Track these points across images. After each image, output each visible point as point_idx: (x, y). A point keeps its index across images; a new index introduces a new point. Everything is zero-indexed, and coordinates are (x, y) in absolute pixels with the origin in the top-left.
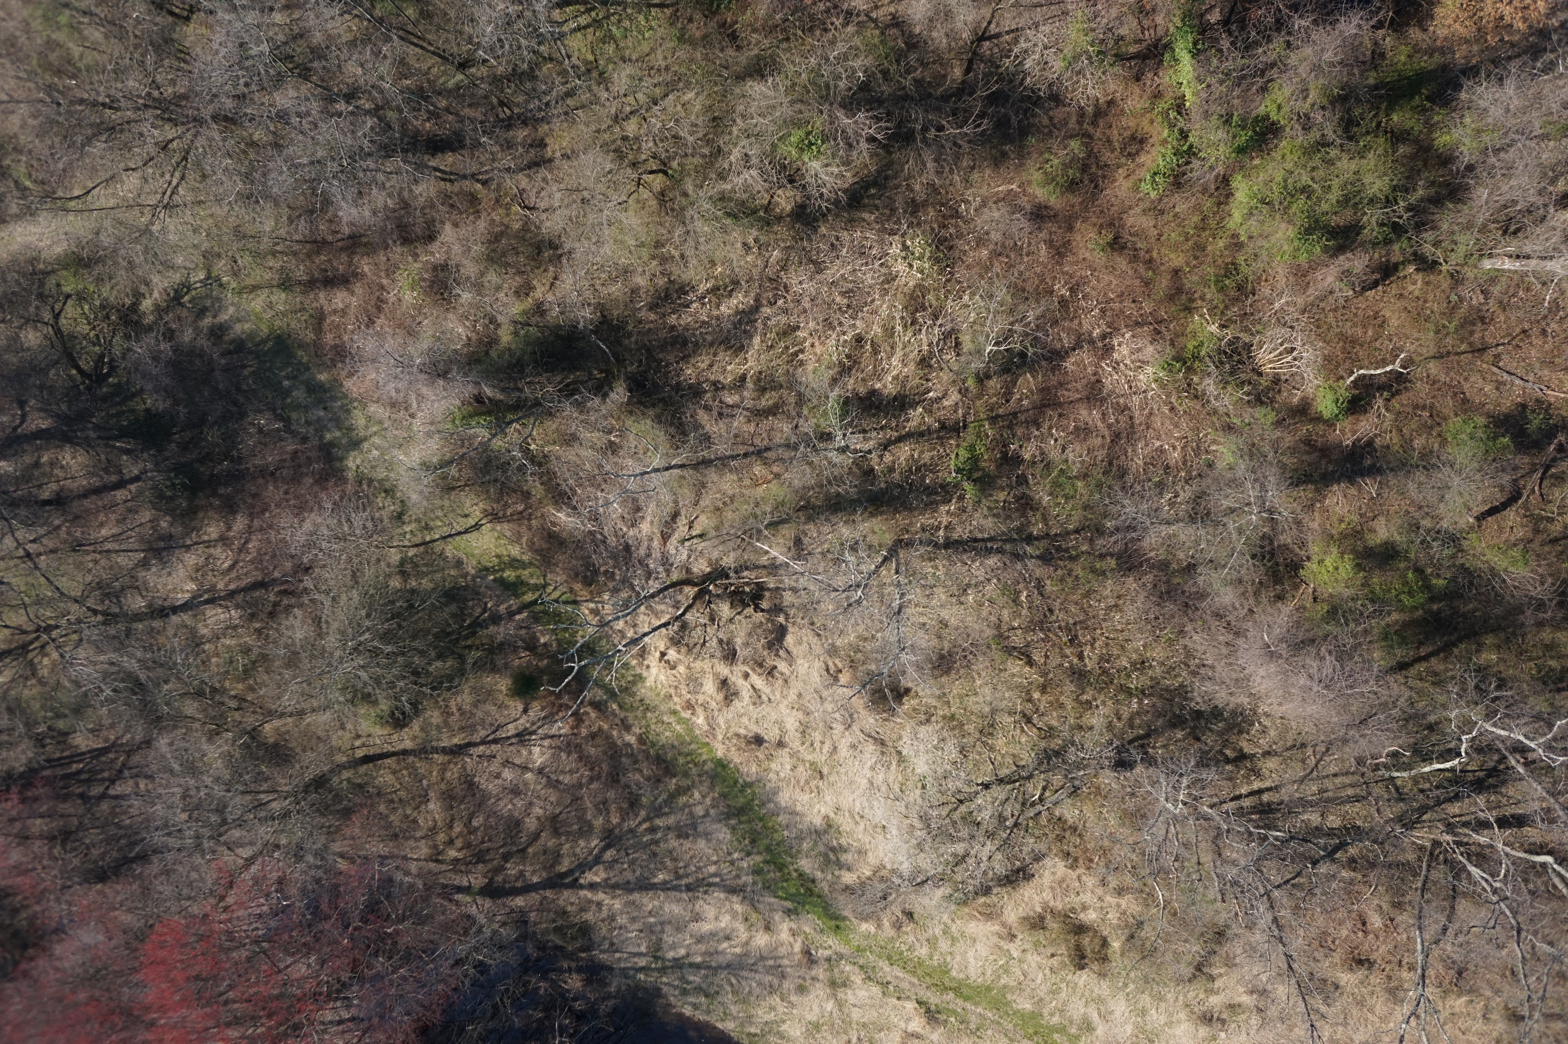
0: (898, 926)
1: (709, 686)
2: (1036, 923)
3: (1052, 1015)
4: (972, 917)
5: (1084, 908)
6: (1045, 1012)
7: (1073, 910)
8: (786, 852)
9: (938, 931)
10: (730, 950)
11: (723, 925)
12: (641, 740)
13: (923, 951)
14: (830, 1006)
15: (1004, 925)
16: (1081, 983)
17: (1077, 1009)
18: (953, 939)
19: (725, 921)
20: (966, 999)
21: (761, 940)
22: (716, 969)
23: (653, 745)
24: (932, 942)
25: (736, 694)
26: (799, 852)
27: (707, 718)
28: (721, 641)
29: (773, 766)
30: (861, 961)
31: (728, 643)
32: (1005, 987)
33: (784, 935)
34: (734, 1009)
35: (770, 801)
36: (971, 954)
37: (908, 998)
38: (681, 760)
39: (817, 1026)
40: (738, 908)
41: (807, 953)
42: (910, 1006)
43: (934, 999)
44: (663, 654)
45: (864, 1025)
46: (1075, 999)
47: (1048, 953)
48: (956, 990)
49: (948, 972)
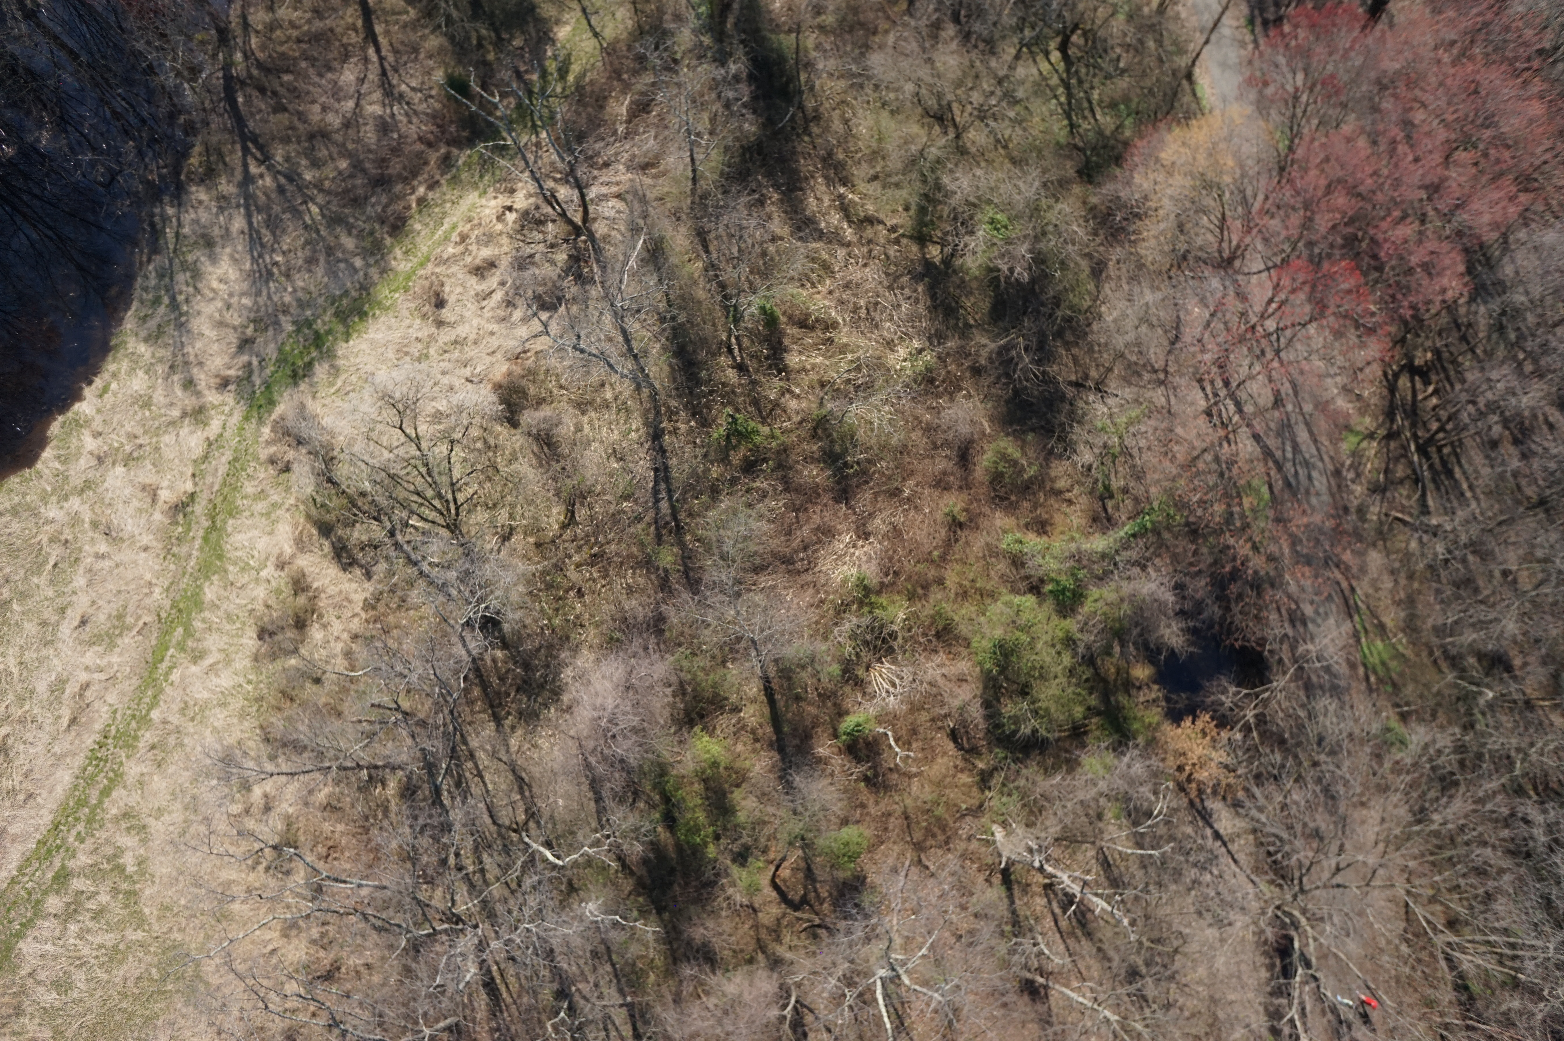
0: (272, 461)
1: (486, 253)
2: (299, 585)
3: (204, 621)
4: (296, 525)
5: (325, 626)
6: (207, 614)
7: (321, 616)
9: (275, 498)
12: (422, 200)
13: (250, 488)
14: (173, 413)
15: (293, 556)
16: (244, 641)
17: (213, 643)
18: (268, 514)
20: (206, 539)
24: (261, 495)
28: (531, 256)
29: (417, 321)
31: (533, 263)
32: (226, 571)
33: (242, 358)
34: (151, 324)
36: (256, 533)
37: (196, 484)
38: (408, 240)
39: (147, 405)
41: (228, 381)
42: (189, 487)
43: (199, 508)
44: (510, 209)
45: (157, 449)
46: (225, 639)
47: (272, 602)
48: (213, 527)
49: (231, 515)
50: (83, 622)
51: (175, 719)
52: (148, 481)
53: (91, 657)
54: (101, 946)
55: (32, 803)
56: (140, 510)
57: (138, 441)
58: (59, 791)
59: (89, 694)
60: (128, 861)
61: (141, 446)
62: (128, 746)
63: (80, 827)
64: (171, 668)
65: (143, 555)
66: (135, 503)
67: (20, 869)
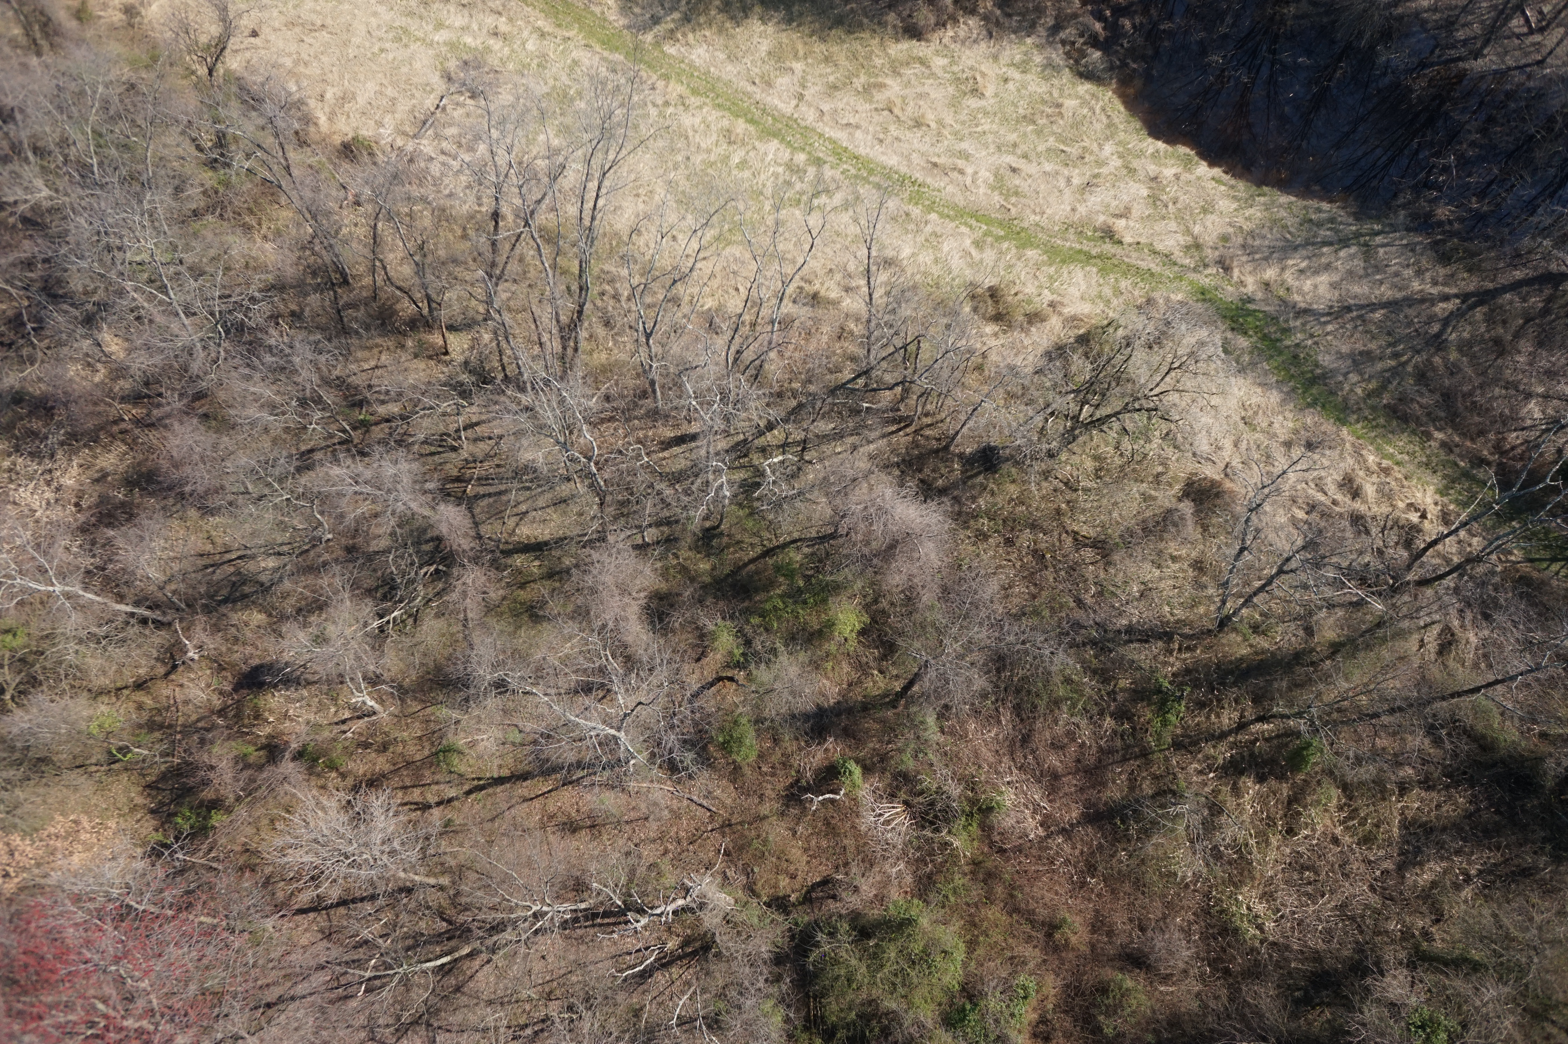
0: (1150, 301)
1: (1370, 490)
2: (1034, 318)
3: (1008, 249)
4: (1088, 316)
5: (996, 335)
6: (1014, 251)
7: (1005, 332)
8: (1263, 351)
9: (1115, 302)
10: (1296, 262)
11: (1308, 282)
12: (1428, 436)
13: (1124, 284)
14: (1197, 229)
15: (1060, 314)
16: (988, 277)
17: (989, 255)
18: (1100, 297)
19: (1308, 285)
20: (1080, 251)
21: (1270, 273)
22: (1307, 243)
23: (1414, 432)
24: (1118, 292)
25: (1341, 486)
26: (1251, 353)
27: (1365, 461)
28: (1368, 532)
29: (1291, 425)
30: (1176, 268)
31: (1359, 532)
32: (1050, 265)
33: (1250, 280)
34: (1283, 213)
35: (1288, 393)
36: (1083, 287)
37: (1130, 245)
38: (1382, 421)
39: (1205, 211)
40: (1297, 298)
41: (1227, 269)
42: (1128, 239)
43: (1108, 248)
44: (1423, 516)
45: (1164, 218)
46: (991, 264)
47: (1020, 297)
48: (1089, 257)
49: (1100, 270)
50: (1014, 170)
51: (929, 229)
52: (1133, 211)
53: (985, 174)
54: (764, 185)
55: (876, 142)
56: (1108, 206)
57: (1170, 205)
58: (883, 158)
59: (955, 175)
60: (823, 199)
61: (1166, 206)
62: (911, 199)
63: (853, 171)
64: (971, 227)
65: (1069, 208)
66: (1114, 203)
67: (830, 139)
